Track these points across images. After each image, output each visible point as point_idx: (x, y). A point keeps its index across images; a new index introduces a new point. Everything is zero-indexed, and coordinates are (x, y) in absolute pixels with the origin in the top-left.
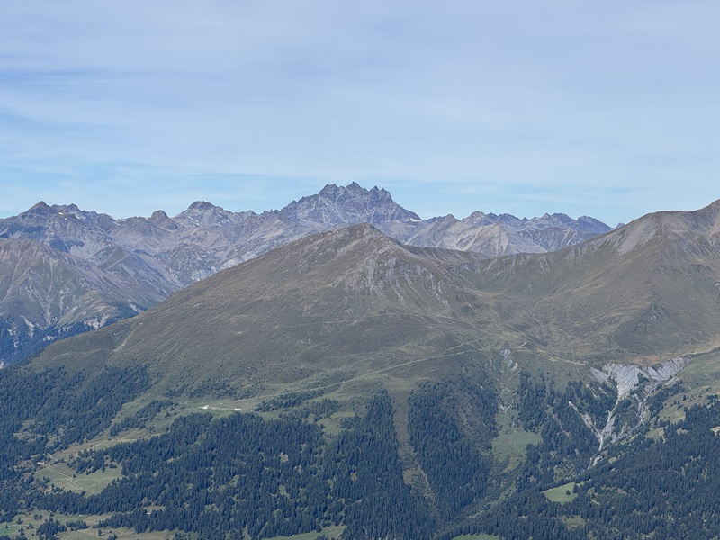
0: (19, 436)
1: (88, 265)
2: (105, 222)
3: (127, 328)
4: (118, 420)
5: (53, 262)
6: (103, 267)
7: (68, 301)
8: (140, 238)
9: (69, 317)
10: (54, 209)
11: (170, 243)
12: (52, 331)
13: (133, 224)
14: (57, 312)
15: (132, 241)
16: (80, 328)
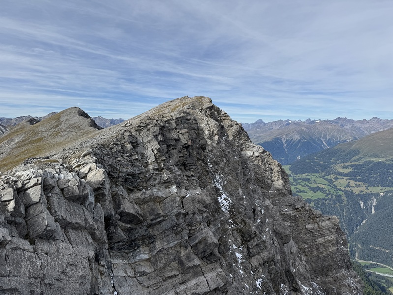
0: (331, 160)
1: (348, 129)
2: (352, 121)
3: (355, 142)
4: (352, 160)
5: (341, 128)
6: (351, 130)
7: (343, 136)
8: (360, 124)
9: (343, 139)
10: (342, 118)
11: (367, 125)
12: (339, 142)
13: (358, 121)
14: (340, 138)
15: (358, 125)
16: (345, 141)
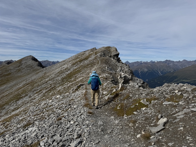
0: (164, 81)
2: (173, 62)
3: (175, 72)
4: (174, 81)
5: (168, 65)
6: (173, 66)
7: (169, 69)
8: (177, 63)
10: (168, 60)
11: (180, 64)
12: (167, 72)
13: (176, 62)
16: (170, 72)
